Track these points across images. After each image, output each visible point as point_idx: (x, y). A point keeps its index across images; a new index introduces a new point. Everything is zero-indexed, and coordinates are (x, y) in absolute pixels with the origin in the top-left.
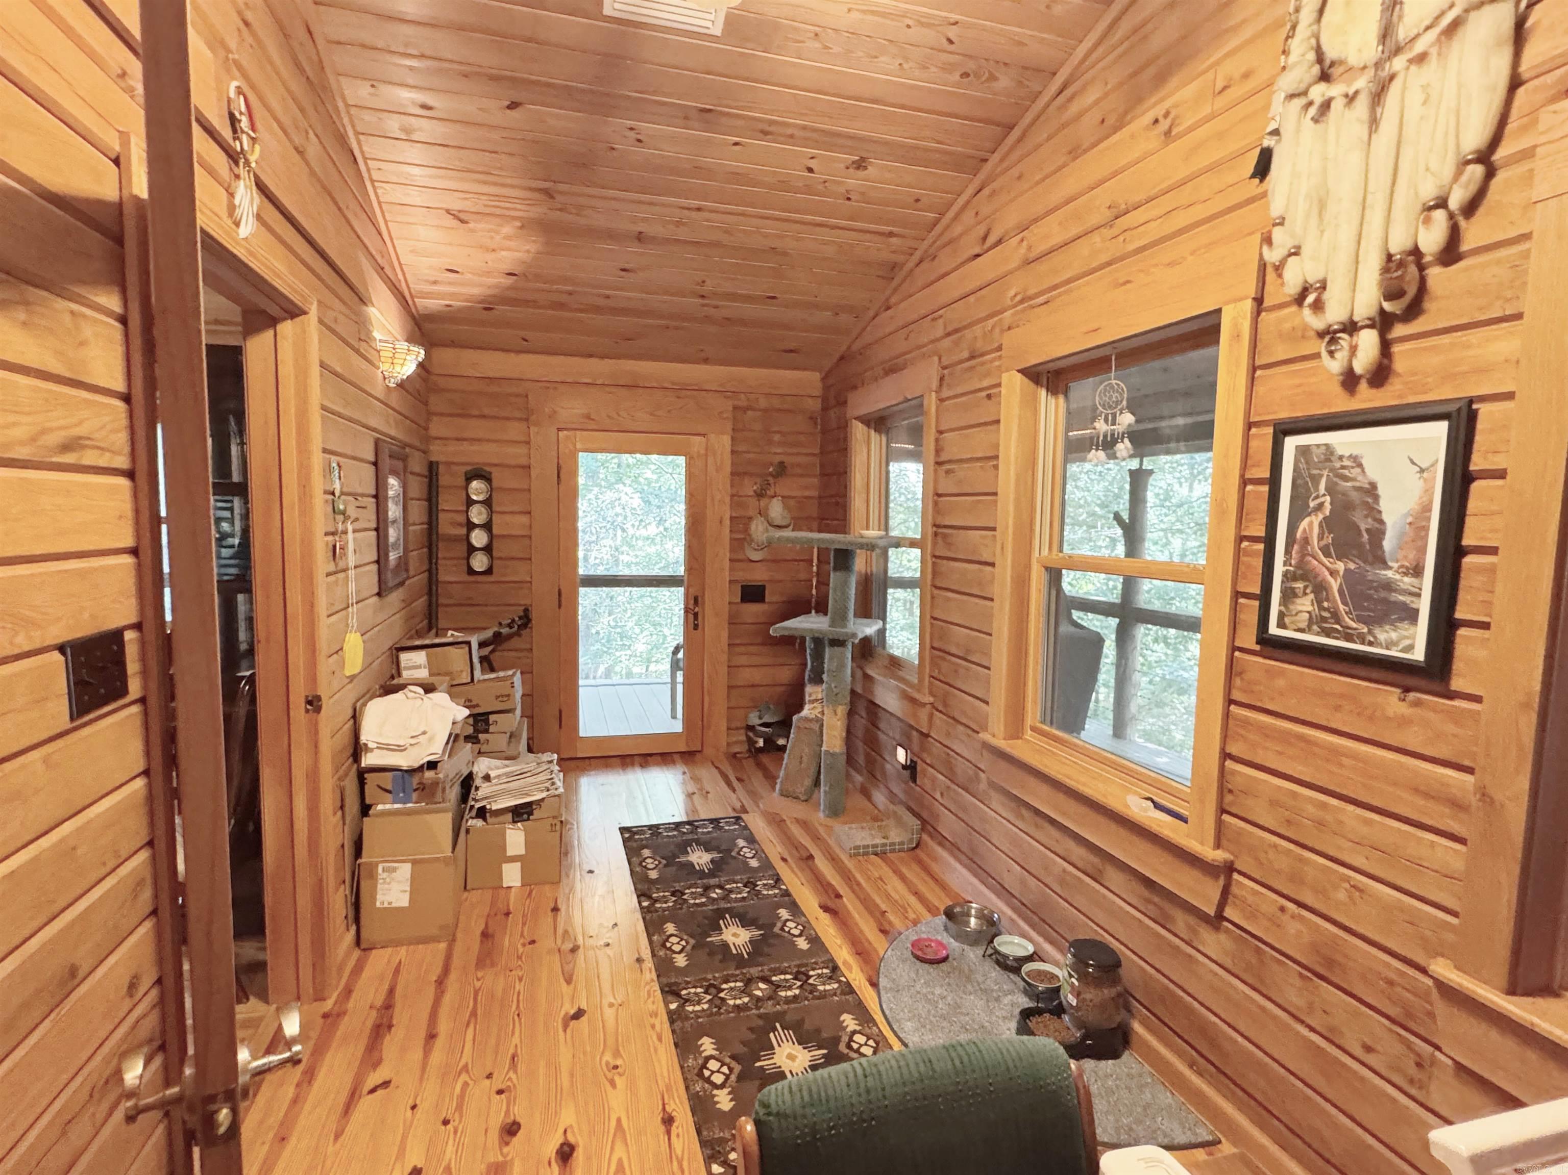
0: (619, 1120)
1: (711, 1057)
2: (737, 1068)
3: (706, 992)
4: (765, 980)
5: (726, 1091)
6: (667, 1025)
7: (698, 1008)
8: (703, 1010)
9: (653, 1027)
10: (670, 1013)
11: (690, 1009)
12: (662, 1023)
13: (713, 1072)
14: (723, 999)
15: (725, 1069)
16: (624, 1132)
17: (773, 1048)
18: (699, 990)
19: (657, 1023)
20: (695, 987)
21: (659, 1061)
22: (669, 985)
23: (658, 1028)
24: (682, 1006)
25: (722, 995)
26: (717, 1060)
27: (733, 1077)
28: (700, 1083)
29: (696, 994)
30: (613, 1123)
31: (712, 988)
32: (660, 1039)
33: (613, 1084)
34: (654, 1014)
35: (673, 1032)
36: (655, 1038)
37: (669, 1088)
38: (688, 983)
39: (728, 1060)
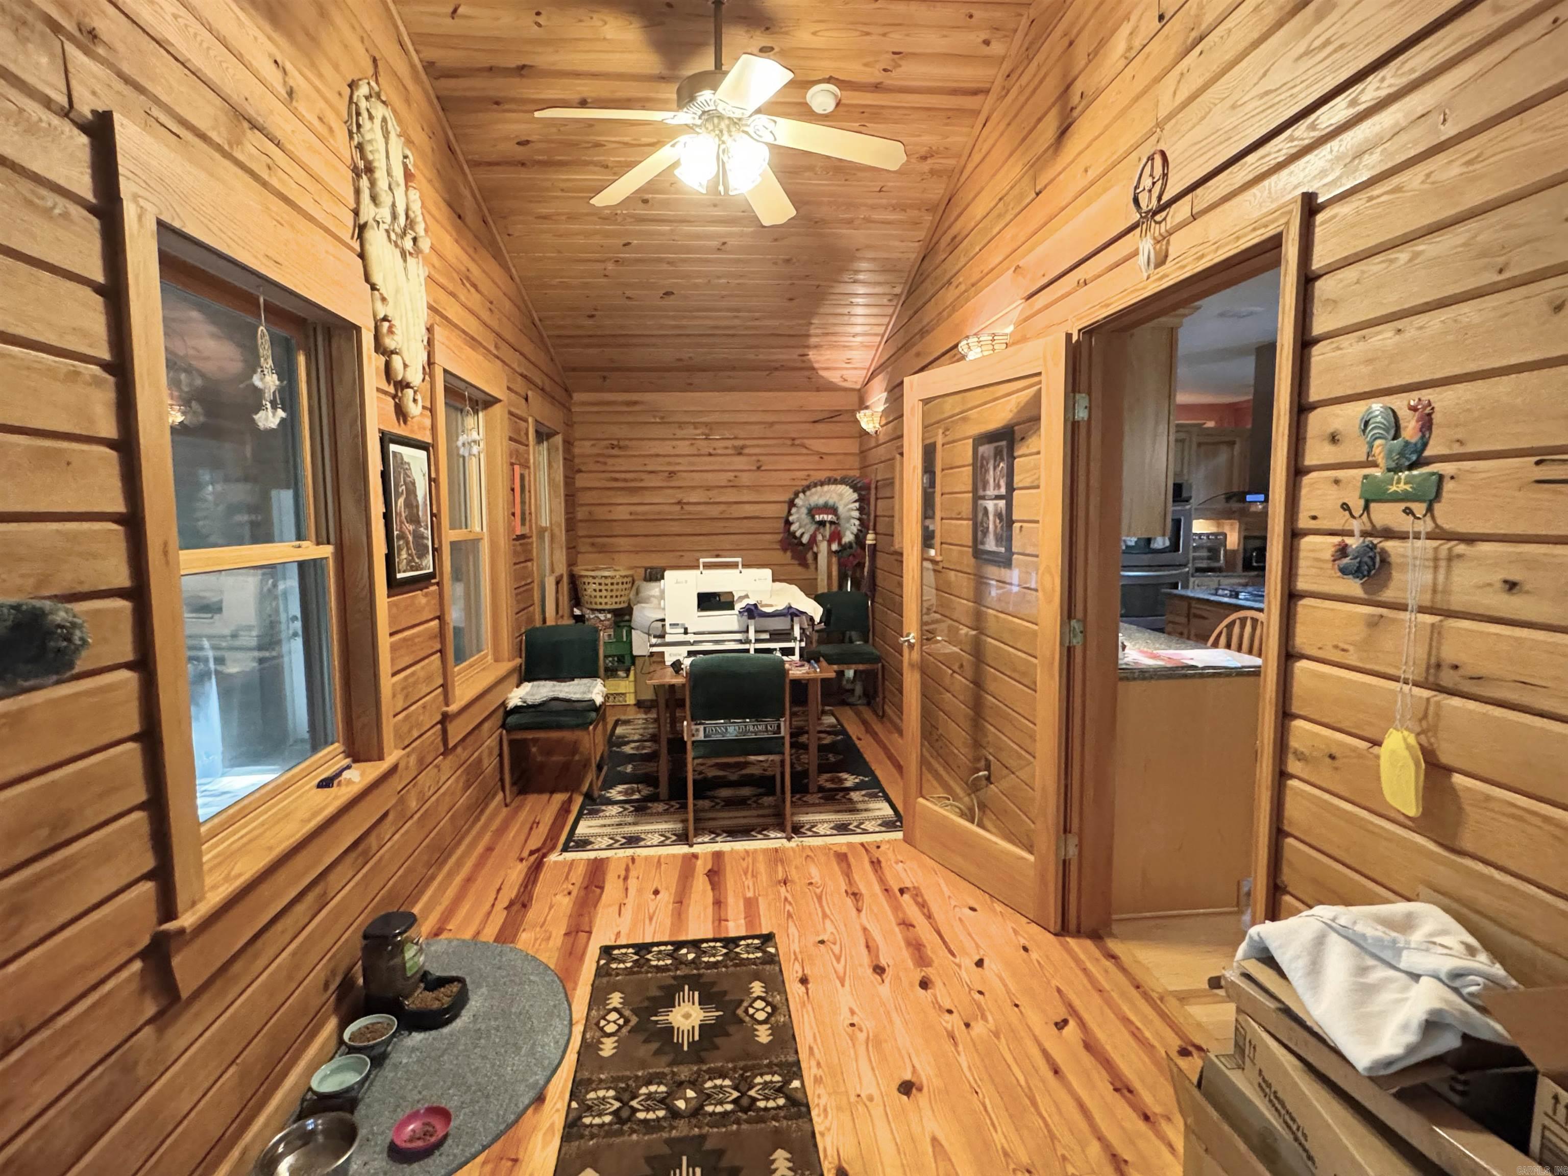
0: (843, 985)
1: (761, 1023)
2: (740, 1012)
3: (754, 1100)
4: (675, 1114)
5: (755, 995)
6: (804, 1065)
7: (768, 1078)
8: (762, 1075)
9: (819, 1065)
10: (799, 1075)
11: (777, 1078)
12: (809, 1069)
13: (763, 1009)
14: (736, 1088)
15: (751, 1011)
16: (838, 977)
17: (700, 1026)
18: (761, 1104)
19: (814, 1070)
20: (766, 1109)
21: (812, 1028)
22: (799, 1116)
23: (813, 1063)
24: (787, 1082)
25: (736, 1094)
26: (756, 1020)
27: (745, 1004)
28: (775, 1002)
29: (767, 1099)
30: (847, 983)
31: (745, 1105)
32: (811, 1049)
33: (853, 1012)
34: (818, 1080)
35: (797, 1052)
36: (816, 1051)
37: (803, 1005)
38: (775, 1118)
39: (747, 1019)
